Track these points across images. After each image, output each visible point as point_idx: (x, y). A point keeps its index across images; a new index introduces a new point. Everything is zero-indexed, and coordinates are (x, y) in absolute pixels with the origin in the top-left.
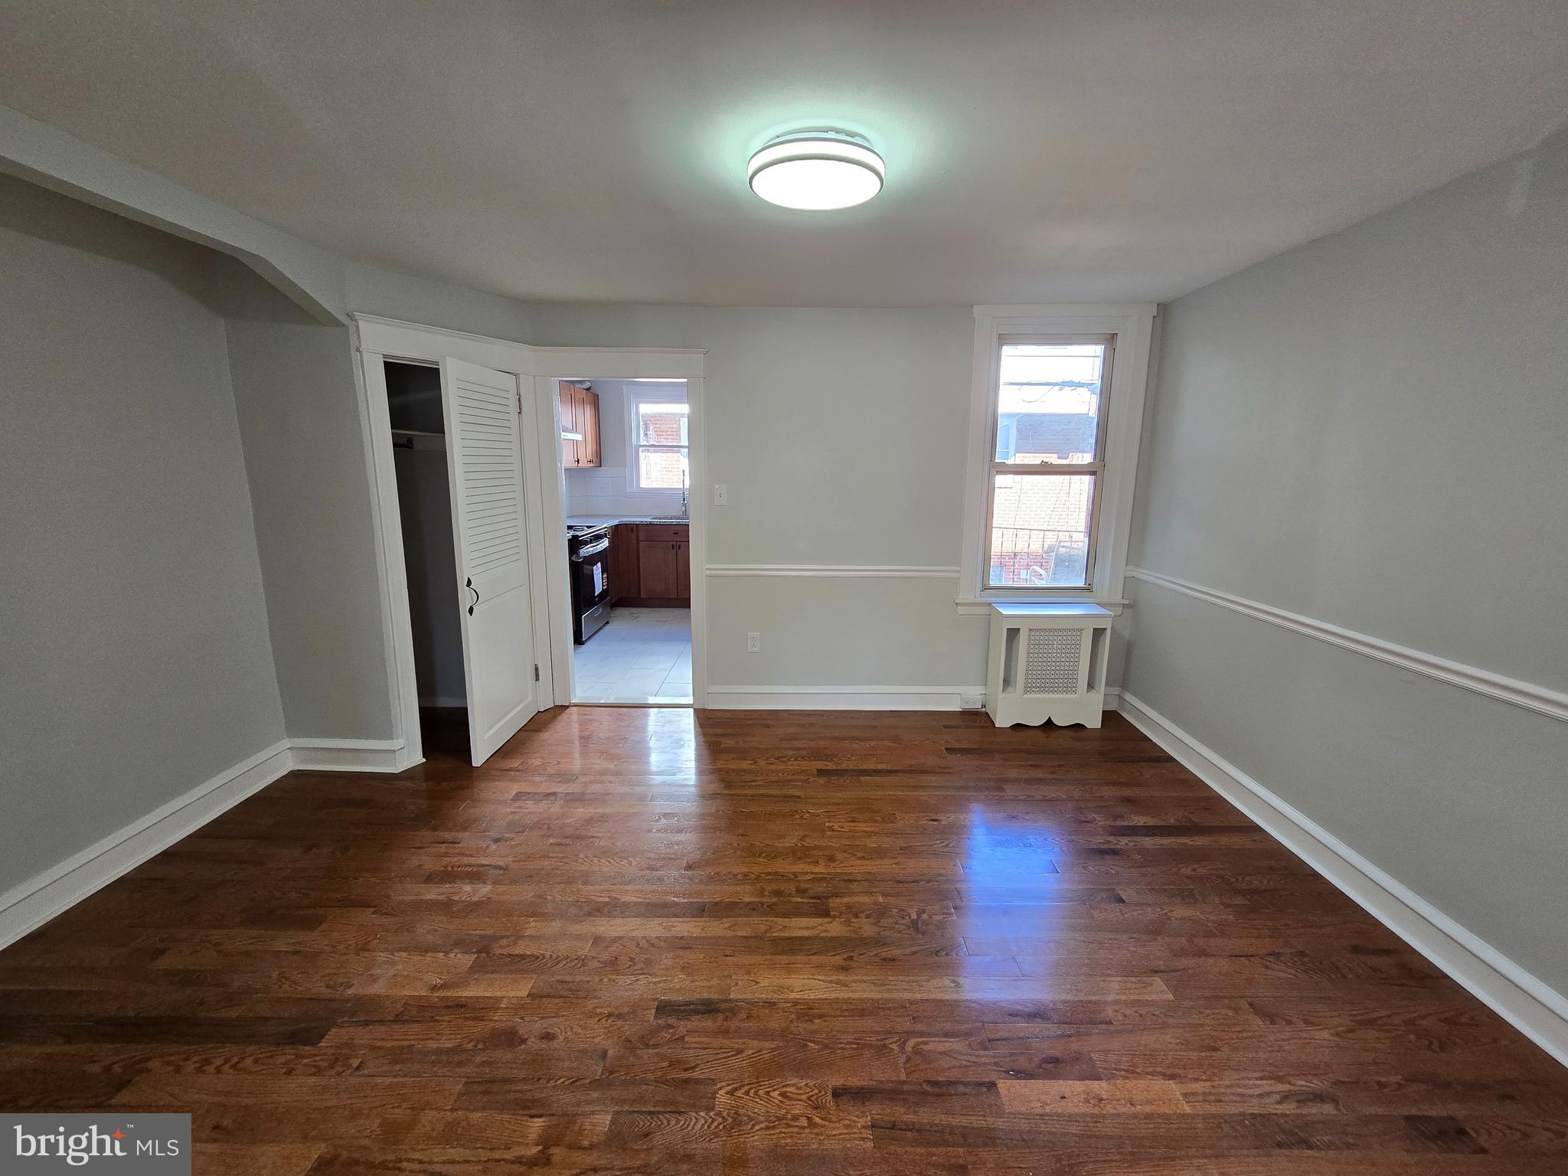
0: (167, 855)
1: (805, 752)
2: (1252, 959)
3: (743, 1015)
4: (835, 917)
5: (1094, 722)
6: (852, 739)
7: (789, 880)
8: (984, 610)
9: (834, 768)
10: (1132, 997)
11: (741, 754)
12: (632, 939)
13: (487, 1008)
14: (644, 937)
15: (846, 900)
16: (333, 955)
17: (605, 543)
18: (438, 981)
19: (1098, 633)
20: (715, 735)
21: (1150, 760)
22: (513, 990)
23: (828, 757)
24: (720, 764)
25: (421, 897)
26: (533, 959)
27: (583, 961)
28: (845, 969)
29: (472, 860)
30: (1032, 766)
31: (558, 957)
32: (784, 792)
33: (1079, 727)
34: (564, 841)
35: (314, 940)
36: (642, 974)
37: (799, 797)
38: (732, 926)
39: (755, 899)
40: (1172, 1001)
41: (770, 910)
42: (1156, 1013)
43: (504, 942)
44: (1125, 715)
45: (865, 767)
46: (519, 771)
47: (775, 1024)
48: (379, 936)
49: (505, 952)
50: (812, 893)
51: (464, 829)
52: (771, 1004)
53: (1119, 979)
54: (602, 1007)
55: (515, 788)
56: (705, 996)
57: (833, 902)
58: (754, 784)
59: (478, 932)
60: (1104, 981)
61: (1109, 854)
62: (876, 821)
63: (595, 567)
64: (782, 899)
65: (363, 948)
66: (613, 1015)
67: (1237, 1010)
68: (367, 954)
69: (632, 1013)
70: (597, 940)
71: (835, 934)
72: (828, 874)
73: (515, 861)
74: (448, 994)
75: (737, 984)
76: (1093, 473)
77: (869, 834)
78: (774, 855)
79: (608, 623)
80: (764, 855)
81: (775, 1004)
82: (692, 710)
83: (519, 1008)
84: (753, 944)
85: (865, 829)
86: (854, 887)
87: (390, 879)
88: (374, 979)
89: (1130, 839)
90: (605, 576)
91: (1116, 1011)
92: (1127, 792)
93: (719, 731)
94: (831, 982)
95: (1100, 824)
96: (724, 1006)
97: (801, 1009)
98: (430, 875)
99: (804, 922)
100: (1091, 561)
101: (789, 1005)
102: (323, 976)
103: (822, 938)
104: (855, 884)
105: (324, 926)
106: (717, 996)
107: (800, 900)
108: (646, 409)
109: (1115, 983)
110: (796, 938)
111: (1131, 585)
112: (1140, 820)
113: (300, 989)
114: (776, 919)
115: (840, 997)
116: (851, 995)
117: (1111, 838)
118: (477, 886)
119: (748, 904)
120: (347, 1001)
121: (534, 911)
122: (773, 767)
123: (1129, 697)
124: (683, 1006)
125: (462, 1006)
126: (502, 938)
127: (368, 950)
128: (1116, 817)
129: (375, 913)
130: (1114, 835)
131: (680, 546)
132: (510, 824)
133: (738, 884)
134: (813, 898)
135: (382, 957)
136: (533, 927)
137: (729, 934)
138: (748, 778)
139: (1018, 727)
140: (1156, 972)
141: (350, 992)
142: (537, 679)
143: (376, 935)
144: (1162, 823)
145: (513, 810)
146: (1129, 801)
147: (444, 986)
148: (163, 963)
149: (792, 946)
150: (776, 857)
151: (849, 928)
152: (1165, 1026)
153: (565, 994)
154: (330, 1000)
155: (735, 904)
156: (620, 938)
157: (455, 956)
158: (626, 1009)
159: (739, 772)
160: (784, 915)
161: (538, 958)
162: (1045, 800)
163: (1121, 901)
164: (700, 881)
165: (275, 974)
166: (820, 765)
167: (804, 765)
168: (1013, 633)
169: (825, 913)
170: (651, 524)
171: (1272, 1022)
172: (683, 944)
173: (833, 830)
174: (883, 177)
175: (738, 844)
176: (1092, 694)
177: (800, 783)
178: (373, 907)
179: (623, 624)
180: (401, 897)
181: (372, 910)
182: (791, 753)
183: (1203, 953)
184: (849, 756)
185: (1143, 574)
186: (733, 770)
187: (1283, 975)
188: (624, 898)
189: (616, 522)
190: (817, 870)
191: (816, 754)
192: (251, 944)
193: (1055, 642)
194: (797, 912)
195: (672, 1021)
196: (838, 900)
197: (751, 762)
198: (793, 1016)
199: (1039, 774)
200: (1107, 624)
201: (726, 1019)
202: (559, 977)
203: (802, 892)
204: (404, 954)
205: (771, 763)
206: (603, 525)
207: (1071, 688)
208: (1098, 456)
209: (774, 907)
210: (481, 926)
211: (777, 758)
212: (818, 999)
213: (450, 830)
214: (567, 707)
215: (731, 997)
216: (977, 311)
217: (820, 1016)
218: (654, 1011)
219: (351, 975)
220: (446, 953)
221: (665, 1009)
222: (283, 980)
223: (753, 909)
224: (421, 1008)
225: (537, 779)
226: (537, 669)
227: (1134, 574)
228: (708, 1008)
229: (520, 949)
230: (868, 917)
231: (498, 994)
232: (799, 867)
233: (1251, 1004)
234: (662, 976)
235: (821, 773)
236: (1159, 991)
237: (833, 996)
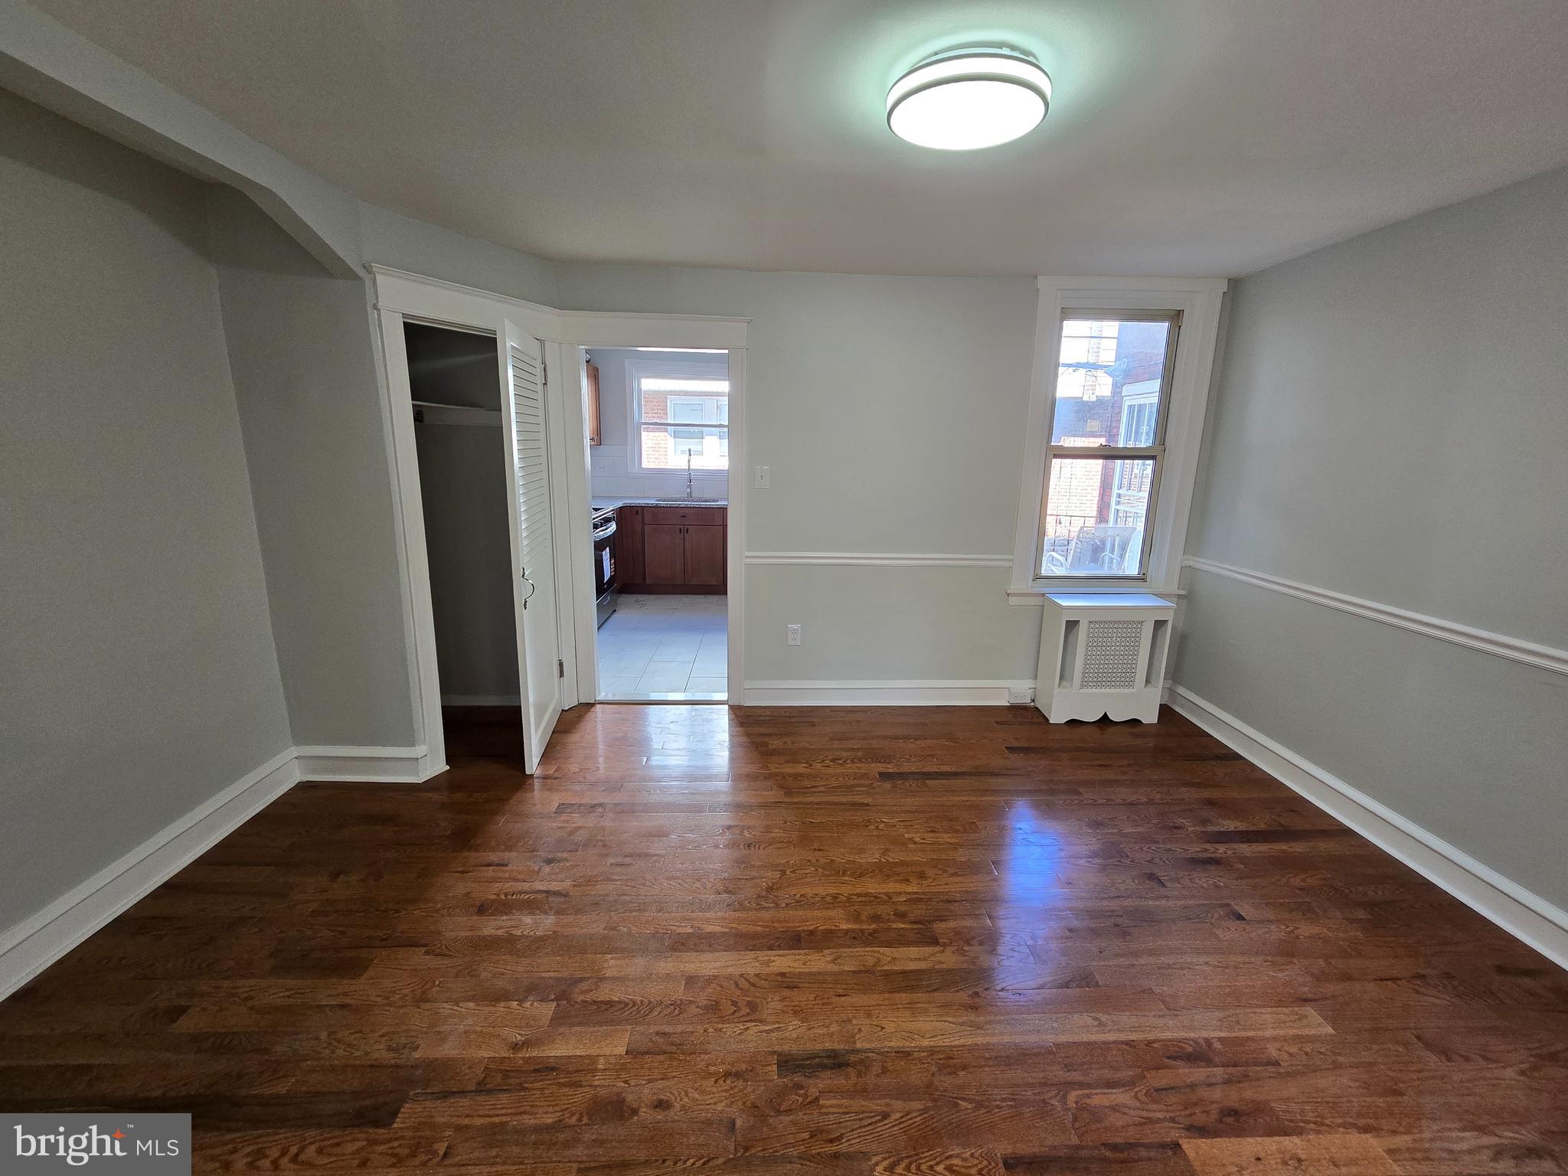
0: (167, 886)
1: (860, 754)
2: (1399, 982)
3: (876, 1069)
4: (944, 945)
5: (1150, 717)
6: (906, 738)
7: (884, 902)
8: (1037, 601)
9: (895, 770)
10: (1291, 1032)
11: (793, 757)
12: (729, 978)
13: (584, 1070)
14: (742, 975)
15: (952, 924)
16: (388, 1008)
17: (613, 527)
18: (519, 1038)
19: (1159, 625)
20: (760, 735)
21: (1217, 757)
22: (615, 1045)
23: (887, 759)
24: (774, 768)
25: (478, 933)
26: (623, 1006)
27: (679, 1006)
28: (975, 1008)
29: (526, 886)
30: (1100, 766)
31: (650, 1002)
32: (850, 798)
33: (1135, 722)
34: (627, 860)
35: (360, 988)
36: (751, 1021)
37: (868, 804)
38: (836, 960)
39: (856, 927)
40: (1332, 1035)
41: (869, 939)
42: (1322, 1050)
43: (584, 986)
44: (1177, 709)
45: (928, 769)
46: (555, 778)
47: (916, 1077)
48: (437, 983)
49: (588, 997)
50: (912, 917)
51: (509, 848)
52: (904, 1054)
53: (1269, 1010)
54: (715, 1065)
55: (556, 800)
56: (828, 1045)
57: (939, 927)
58: (813, 790)
59: (552, 974)
60: (1255, 1013)
61: (1210, 863)
62: (957, 831)
63: (604, 552)
64: (881, 925)
65: (422, 999)
66: (730, 1074)
67: (1406, 1044)
68: (428, 1006)
69: (751, 1071)
70: (691, 980)
71: (951, 966)
72: (923, 893)
73: (574, 886)
74: (534, 1055)
75: (860, 1030)
76: (1153, 458)
77: (955, 846)
78: (860, 873)
79: (615, 611)
80: (849, 873)
81: (909, 1054)
82: (726, 707)
83: (619, 1068)
84: (867, 979)
85: (949, 840)
86: (954, 907)
87: (437, 911)
88: (442, 1038)
89: (1227, 846)
90: (613, 561)
91: (1279, 1050)
92: (1207, 794)
93: (762, 730)
94: (962, 1024)
95: (1190, 829)
96: (853, 1058)
97: (940, 1059)
98: (482, 905)
99: (913, 951)
100: (1147, 548)
101: (925, 1054)
102: (381, 1036)
103: (939, 971)
104: (955, 904)
105: (371, 972)
106: (842, 1046)
107: (903, 926)
108: (649, 384)
109: (1267, 1015)
110: (911, 971)
111: (1188, 575)
112: (1231, 825)
113: (357, 1054)
114: (881, 950)
115: (979, 1043)
116: (988, 1039)
117: (1207, 846)
118: (538, 917)
119: (847, 932)
120: (415, 1067)
121: (607, 945)
122: (830, 771)
123: (1182, 690)
124: (807, 1059)
125: (553, 1069)
126: (581, 980)
127: (429, 1001)
128: (1205, 822)
129: (427, 953)
130: (1209, 842)
131: (687, 530)
132: (560, 841)
133: (829, 908)
134: (915, 923)
135: (446, 1008)
136: (612, 966)
137: (835, 968)
138: (807, 783)
139: (1073, 723)
140: (1305, 1000)
141: (417, 1055)
142: (562, 675)
143: (434, 982)
144: (1251, 828)
145: (560, 825)
146: (1211, 803)
147: (527, 1044)
148: (185, 1025)
149: (907, 981)
150: (861, 875)
151: (965, 958)
152: (1337, 1066)
153: (669, 1048)
154: (398, 1067)
155: (831, 931)
156: (716, 977)
157: (531, 1005)
158: (744, 1067)
159: (797, 776)
160: (889, 945)
161: (628, 1004)
162: (1126, 804)
163: (1240, 918)
164: (787, 905)
165: (324, 1035)
166: (881, 767)
167: (864, 768)
168: (1071, 625)
169: (934, 941)
170: (657, 507)
171: (1449, 1059)
172: (786, 982)
173: (915, 843)
174: (1049, 100)
175: (818, 861)
176: (1149, 689)
177: (864, 789)
178: (423, 946)
179: (631, 611)
180: (453, 934)
181: (423, 950)
182: (845, 754)
183: (1347, 977)
184: (907, 757)
185: (1203, 564)
186: (790, 775)
187: (1437, 1001)
188: (709, 928)
189: (620, 504)
190: (910, 889)
191: (872, 756)
192: (288, 997)
193: (1114, 635)
194: (899, 941)
195: (798, 1078)
196: (943, 925)
197: (805, 765)
198: (934, 1068)
199: (1108, 774)
200: (1169, 616)
201: (859, 1075)
202: (657, 1029)
203: (901, 916)
204: (471, 1005)
205: (828, 766)
206: (609, 508)
207: (1130, 683)
208: (1157, 442)
209: (876, 935)
210: (549, 967)
211: (833, 760)
212: (955, 1046)
213: (493, 850)
214: (592, 705)
215: (859, 1045)
216: (1042, 282)
217: (964, 1068)
218: (775, 1067)
219: (414, 1034)
220: (521, 1002)
221: (787, 1063)
222: (335, 1043)
223: (854, 938)
224: (506, 1074)
225: (578, 788)
226: (561, 665)
227: (1191, 563)
228: (836, 1061)
229: (604, 993)
230: (981, 944)
231: (593, 1051)
232: (891, 887)
233: (1419, 1038)
234: (774, 1023)
235: (884, 776)
236: (1316, 1024)
237: (970, 1041)
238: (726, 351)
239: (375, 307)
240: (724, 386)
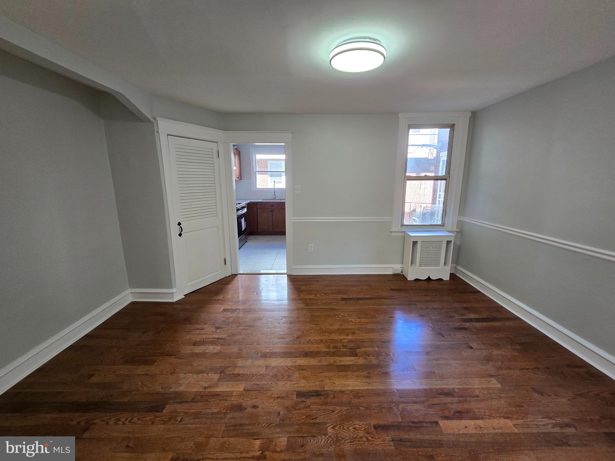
0: (87, 336)
1: (334, 291)
2: (528, 370)
3: (331, 396)
4: (360, 356)
5: (446, 278)
6: (352, 286)
7: (339, 342)
8: (402, 234)
9: (347, 297)
10: (485, 386)
11: (310, 292)
12: (281, 366)
13: (228, 396)
14: (286, 366)
15: (363, 349)
16: (162, 375)
17: (245, 210)
18: (206, 385)
19: (449, 242)
20: (298, 285)
21: (471, 292)
22: (240, 388)
23: (345, 293)
24: (302, 297)
25: (193, 351)
26: (243, 375)
27: (263, 376)
28: (368, 377)
29: (210, 336)
30: (424, 295)
31: (253, 374)
32: (329, 307)
33: (440, 280)
34: (246, 328)
35: (153, 369)
36: (288, 381)
37: (336, 309)
38: (320, 361)
39: (327, 350)
40: (501, 388)
41: (333, 354)
42: (495, 392)
43: (230, 369)
44: (458, 275)
45: (360, 297)
46: (222, 300)
47: (345, 399)
48: (179, 367)
49: (231, 372)
50: (349, 347)
51: (205, 324)
52: (342, 392)
53: (478, 379)
54: (274, 395)
55: (222, 308)
56: (315, 389)
57: (358, 350)
58: (317, 304)
59: (219, 365)
60: (472, 380)
61: (462, 329)
62: (368, 318)
63: (242, 220)
64: (338, 349)
65: (172, 373)
66: (279, 397)
67: (527, 390)
68: (175, 375)
69: (287, 396)
70: (267, 367)
71: (362, 363)
72: (354, 339)
73: (228, 336)
74: (212, 390)
75: (326, 384)
76: (445, 179)
77: (367, 323)
78: (331, 332)
79: (247, 241)
80: (327, 332)
81: (343, 392)
82: (286, 275)
83: (241, 395)
84: (330, 367)
85: (365, 321)
86: (365, 344)
87: (179, 344)
88: (180, 385)
89: (470, 323)
90: (245, 223)
91: (480, 392)
92: (465, 305)
93: (299, 283)
94: (364, 382)
95: (457, 318)
96: (323, 393)
97: (354, 394)
98: (195, 342)
99: (348, 358)
100: (444, 214)
101: (349, 392)
102: (160, 384)
103: (356, 365)
104: (365, 343)
105: (156, 364)
106: (320, 389)
107: (345, 350)
108: (259, 157)
109: (476, 381)
110: (347, 365)
111: (460, 224)
112: (472, 316)
113: (151, 389)
114: (337, 358)
115: (369, 388)
116: (372, 387)
117: (463, 323)
118: (214, 346)
119: (324, 352)
120: (171, 394)
121: (239, 355)
122: (323, 297)
123: (459, 268)
124: (306, 393)
125: (218, 395)
126: (229, 367)
127: (176, 373)
128: (463, 315)
129: (175, 358)
130: (463, 322)
131: (274, 211)
132: (223, 321)
133: (318, 344)
134: (350, 349)
135: (182, 375)
136: (240, 362)
137: (319, 364)
138: (314, 302)
139: (417, 280)
140: (492, 376)
141: (171, 390)
142: (225, 264)
143: (178, 367)
144: (481, 317)
145: (223, 316)
146: (466, 308)
147: (209, 387)
148: (93, 380)
149: (345, 368)
150: (331, 333)
151: (367, 361)
152: (500, 398)
153: (259, 389)
154: (164, 394)
155: (318, 352)
156: (277, 366)
157: (211, 375)
158: (284, 395)
159: (310, 299)
160: (339, 356)
161: (245, 375)
162: (434, 309)
163: (472, 348)
164: (303, 343)
165: (140, 384)
166: (342, 296)
167: (336, 296)
168: (415, 243)
169: (356, 355)
170: (262, 202)
171: (542, 395)
172: (301, 368)
173: (352, 322)
174: (385, 56)
175: (316, 328)
176: (446, 267)
177: (335, 304)
178: (174, 356)
179: (252, 242)
180: (185, 352)
181: (174, 357)
182: (329, 292)
183: (509, 368)
184: (352, 292)
185: (466, 219)
186: (308, 299)
187: (542, 377)
188: (275, 351)
189: (248, 202)
190: (349, 338)
191: (339, 292)
192: (128, 371)
193: (432, 246)
194: (345, 355)
195: (303, 399)
196: (360, 350)
197: (314, 295)
198: (352, 397)
199: (428, 298)
200: (452, 239)
201: (325, 398)
202: (254, 383)
203: (345, 347)
204: (191, 375)
205: (322, 296)
206: (244, 204)
207: (438, 264)
208: (447, 173)
209: (335, 353)
210: (218, 363)
211: (324, 294)
212: (360, 390)
213: (199, 324)
214: (237, 275)
215: (325, 389)
216: (400, 115)
217: (363, 397)
218: (295, 396)
219: (170, 383)
220: (207, 374)
221: (299, 394)
222: (143, 386)
223: (327, 354)
224: (202, 396)
225: (230, 303)
226: (225, 260)
227: (461, 219)
228: (317, 394)
229: (236, 372)
230: (373, 356)
231: (232, 390)
232: (342, 337)
233: (532, 388)
234: (296, 381)
235: (343, 299)
236: (495, 384)
237: (366, 388)
238: (284, 144)
239: (158, 132)
240: (283, 157)
